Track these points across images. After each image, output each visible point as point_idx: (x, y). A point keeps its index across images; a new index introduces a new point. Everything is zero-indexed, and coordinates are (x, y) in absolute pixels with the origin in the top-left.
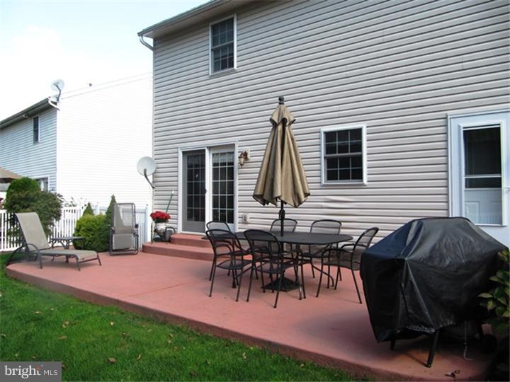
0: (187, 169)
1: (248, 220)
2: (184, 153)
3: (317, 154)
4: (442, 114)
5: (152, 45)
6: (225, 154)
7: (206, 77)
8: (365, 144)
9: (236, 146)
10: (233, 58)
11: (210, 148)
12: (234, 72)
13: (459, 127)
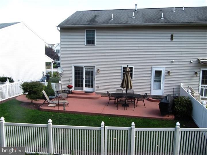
0: (75, 71)
1: (99, 87)
2: (74, 67)
3: (121, 72)
4: (151, 66)
5: (60, 30)
6: (90, 68)
7: (84, 45)
8: (133, 71)
9: (95, 67)
10: (94, 42)
11: (85, 66)
12: (95, 46)
13: (154, 70)
